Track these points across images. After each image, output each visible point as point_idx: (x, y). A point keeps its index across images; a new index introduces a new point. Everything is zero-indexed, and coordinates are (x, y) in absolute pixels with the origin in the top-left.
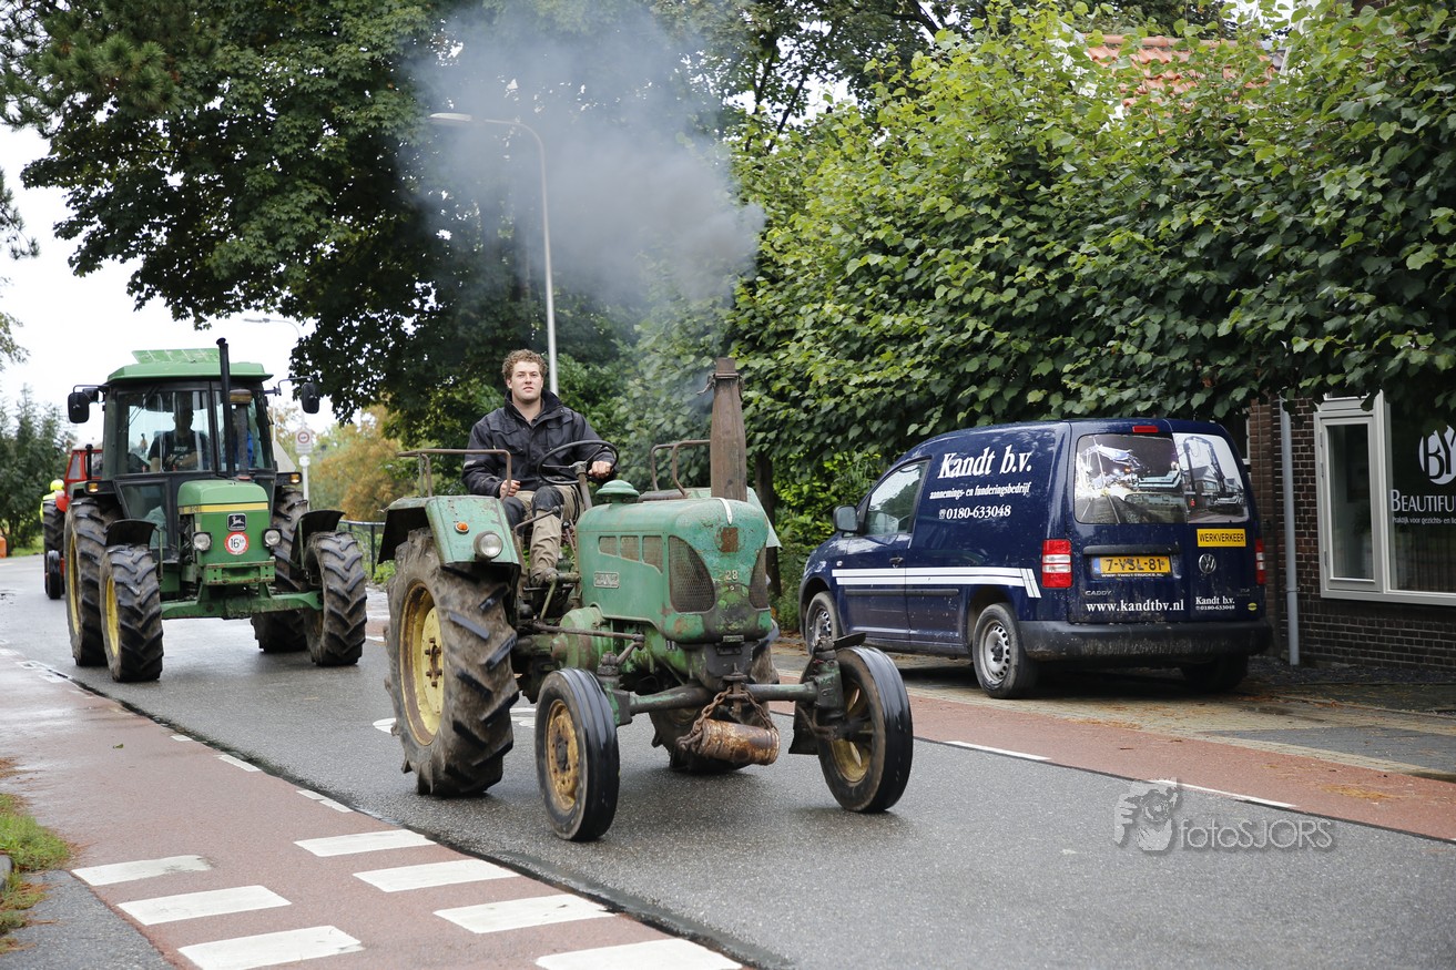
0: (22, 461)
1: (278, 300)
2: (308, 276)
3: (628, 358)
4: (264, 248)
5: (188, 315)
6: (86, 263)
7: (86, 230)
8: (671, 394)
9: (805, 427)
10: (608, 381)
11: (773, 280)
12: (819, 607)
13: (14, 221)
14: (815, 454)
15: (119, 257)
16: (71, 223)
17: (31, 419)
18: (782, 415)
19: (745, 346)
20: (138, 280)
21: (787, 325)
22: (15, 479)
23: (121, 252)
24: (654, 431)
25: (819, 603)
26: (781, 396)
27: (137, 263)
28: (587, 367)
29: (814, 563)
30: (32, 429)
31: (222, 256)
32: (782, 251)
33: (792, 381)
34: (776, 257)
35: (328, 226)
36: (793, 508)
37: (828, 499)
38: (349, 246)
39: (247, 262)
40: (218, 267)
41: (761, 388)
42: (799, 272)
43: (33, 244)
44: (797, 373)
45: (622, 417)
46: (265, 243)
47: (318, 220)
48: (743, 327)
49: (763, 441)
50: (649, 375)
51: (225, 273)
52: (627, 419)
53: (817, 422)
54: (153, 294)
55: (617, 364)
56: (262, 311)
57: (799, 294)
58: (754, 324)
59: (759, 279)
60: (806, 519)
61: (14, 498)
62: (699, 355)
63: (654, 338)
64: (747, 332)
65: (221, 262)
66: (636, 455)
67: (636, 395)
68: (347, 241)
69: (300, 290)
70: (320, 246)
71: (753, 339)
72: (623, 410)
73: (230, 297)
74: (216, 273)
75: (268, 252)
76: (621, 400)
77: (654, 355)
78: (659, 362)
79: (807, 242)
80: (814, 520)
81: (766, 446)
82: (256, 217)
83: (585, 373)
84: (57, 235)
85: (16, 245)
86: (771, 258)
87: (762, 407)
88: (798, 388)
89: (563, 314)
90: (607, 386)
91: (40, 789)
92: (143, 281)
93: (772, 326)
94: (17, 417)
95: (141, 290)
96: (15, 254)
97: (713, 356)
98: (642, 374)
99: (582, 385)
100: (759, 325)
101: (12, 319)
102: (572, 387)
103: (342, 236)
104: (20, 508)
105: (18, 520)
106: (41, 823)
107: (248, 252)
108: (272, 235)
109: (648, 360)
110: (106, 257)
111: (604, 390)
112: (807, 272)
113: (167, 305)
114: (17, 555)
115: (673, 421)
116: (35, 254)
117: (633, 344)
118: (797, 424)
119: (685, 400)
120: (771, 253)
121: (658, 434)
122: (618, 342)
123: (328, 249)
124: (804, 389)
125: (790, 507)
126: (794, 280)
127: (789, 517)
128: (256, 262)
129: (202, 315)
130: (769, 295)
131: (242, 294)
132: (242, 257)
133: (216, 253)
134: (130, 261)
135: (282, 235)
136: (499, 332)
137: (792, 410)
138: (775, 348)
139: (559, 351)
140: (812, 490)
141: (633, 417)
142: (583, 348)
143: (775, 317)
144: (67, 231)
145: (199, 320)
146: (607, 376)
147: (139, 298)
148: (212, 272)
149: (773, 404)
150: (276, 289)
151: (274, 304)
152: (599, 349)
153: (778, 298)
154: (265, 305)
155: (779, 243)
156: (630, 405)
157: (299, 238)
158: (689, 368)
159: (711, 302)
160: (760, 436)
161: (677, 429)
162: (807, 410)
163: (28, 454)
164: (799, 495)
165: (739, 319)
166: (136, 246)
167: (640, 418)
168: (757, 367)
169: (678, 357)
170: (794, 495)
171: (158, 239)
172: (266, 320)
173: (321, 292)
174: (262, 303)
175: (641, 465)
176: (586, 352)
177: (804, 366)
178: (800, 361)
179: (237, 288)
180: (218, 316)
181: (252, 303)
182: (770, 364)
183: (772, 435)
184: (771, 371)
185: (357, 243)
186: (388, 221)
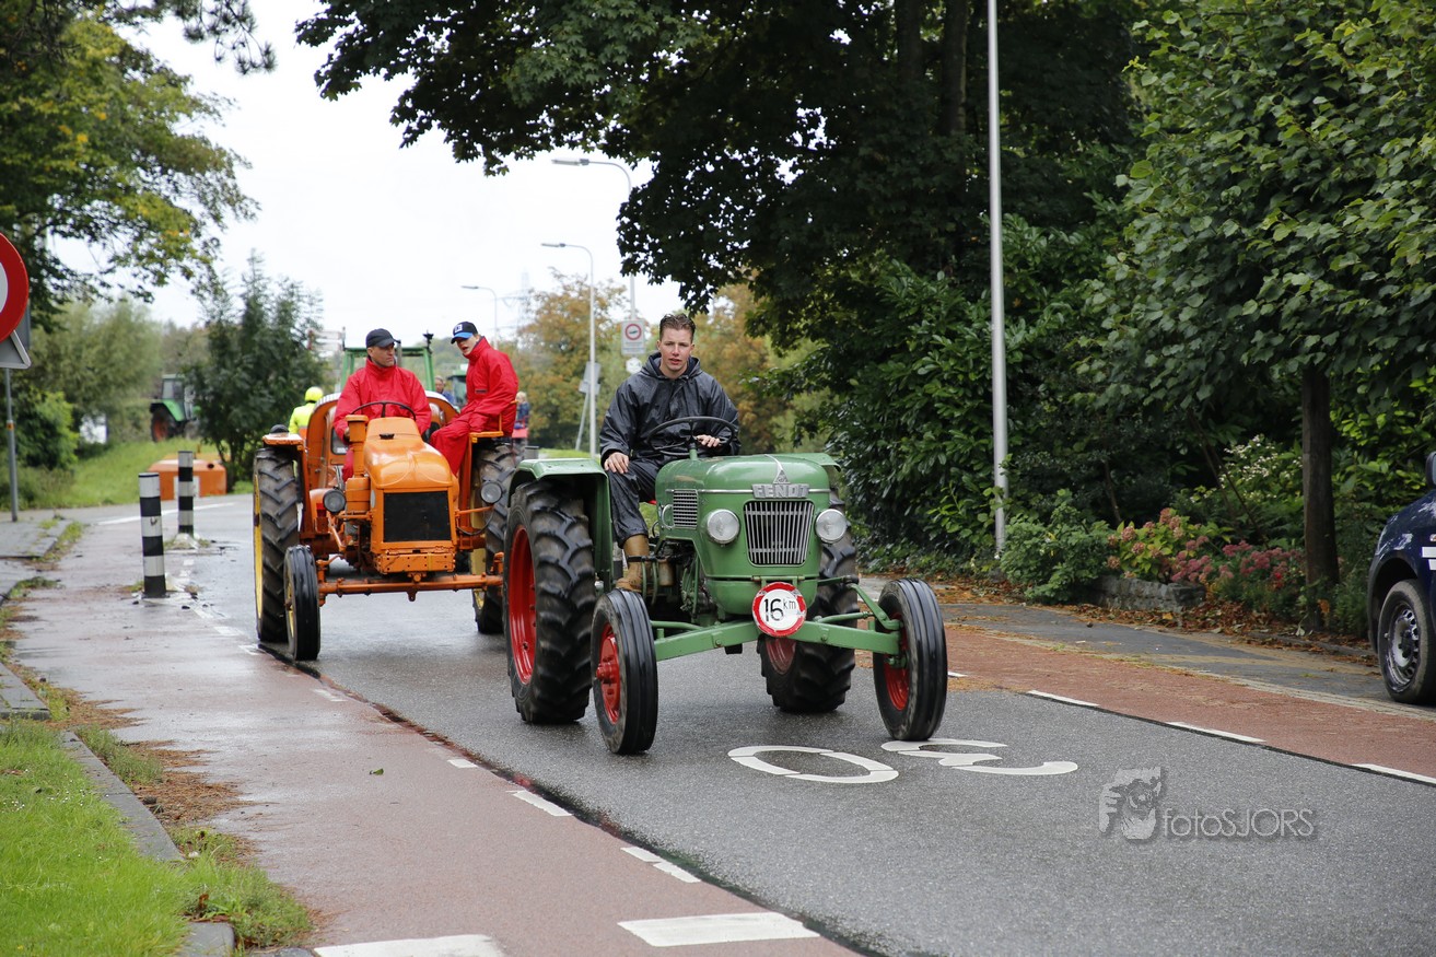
0: (248, 359)
1: (602, 133)
2: (644, 98)
3: (1110, 219)
4: (582, 61)
5: (476, 154)
6: (338, 81)
7: (340, 31)
8: (1175, 275)
9: (1383, 327)
10: (1078, 254)
11: (1340, 101)
12: (1400, 603)
13: (242, 19)
14: (1398, 369)
15: (384, 71)
16: (320, 22)
17: (261, 300)
18: (1347, 308)
19: (1292, 203)
20: (409, 104)
21: (1360, 171)
22: (239, 384)
23: (385, 65)
24: (1144, 331)
25: (1400, 597)
26: (1347, 279)
27: (407, 81)
28: (1046, 235)
29: (1394, 536)
30: (262, 314)
31: (523, 73)
32: (1357, 56)
33: (1364, 257)
34: (1346, 66)
35: (673, 27)
36: (1360, 449)
37: (1416, 436)
38: (704, 55)
39: (558, 79)
40: (518, 88)
41: (1315, 269)
42: (1384, 89)
43: (267, 52)
44: (1373, 244)
45: (1096, 310)
46: (583, 54)
47: (658, 17)
48: (1289, 175)
49: (1315, 348)
50: (1140, 247)
51: (527, 97)
52: (1104, 312)
53: (1403, 319)
54: (429, 126)
55: (1093, 229)
56: (579, 150)
57: (1383, 124)
58: (1307, 169)
59: (1318, 100)
60: (1380, 465)
61: (236, 411)
62: (1219, 218)
63: (1151, 191)
64: (1296, 182)
65: (522, 81)
66: (1117, 366)
67: (1119, 277)
68: (701, 46)
69: (634, 118)
70: (662, 54)
71: (1305, 193)
72: (1099, 299)
73: (535, 128)
74: (515, 98)
75: (587, 66)
76: (1096, 284)
77: (1147, 217)
78: (1156, 227)
79: (1398, 42)
80: (1393, 468)
81: (1321, 356)
82: (572, 15)
83: (1043, 242)
84: (299, 40)
85: (245, 53)
86: (1338, 67)
87: (1315, 297)
88: (1375, 268)
89: (1013, 155)
90: (1077, 262)
91: (272, 829)
92: (417, 106)
93: (1336, 173)
94: (243, 296)
95: (414, 117)
96: (244, 67)
97: (1240, 218)
98: (1129, 245)
99: (1038, 260)
100: (1315, 171)
101: (238, 157)
102: (1023, 264)
103: (692, 41)
104: (245, 425)
105: (243, 441)
106: (274, 878)
107: (558, 67)
108: (594, 41)
109: (1137, 223)
110: (367, 72)
111: (1071, 268)
112: (1394, 90)
113: (447, 140)
114: (241, 491)
115: (1175, 316)
116: (269, 66)
117: (1119, 201)
118: (1371, 323)
119: (1195, 284)
120: (1337, 59)
121: (1152, 334)
122: (1096, 197)
123: (674, 59)
124: (1382, 269)
125: (1355, 447)
126: (1374, 101)
127: (1353, 462)
128: (571, 81)
129: (496, 153)
130: (1331, 126)
131: (551, 124)
132: (550, 75)
133: (516, 69)
134: (398, 76)
135: (608, 41)
136: (917, 181)
137: (1363, 302)
138: (1340, 205)
139: (1005, 209)
140: (1392, 422)
141: (1114, 309)
142: (1041, 205)
143: (1341, 158)
144: (313, 34)
145: (492, 161)
146: (1076, 246)
147: (409, 130)
148: (509, 95)
149: (1331, 293)
150: (599, 117)
151: (596, 139)
152: (1063, 205)
153: (1348, 129)
154: (583, 141)
155: (1351, 44)
156: (1110, 293)
157: (632, 45)
158: (1203, 236)
159: (1240, 135)
160: (1311, 340)
161: (1181, 328)
162: (1387, 301)
163: (256, 349)
164: (1370, 429)
165: (1283, 161)
166: (407, 56)
167: (1125, 311)
168: (1310, 236)
169: (1186, 220)
170: (1362, 429)
171: (438, 45)
172: (585, 162)
173: (662, 122)
174: (580, 136)
175: (1125, 381)
176: (1046, 212)
177: (1386, 233)
178: (1378, 226)
179: (544, 116)
180: (518, 156)
181: (566, 138)
182: (1330, 231)
183: (1330, 340)
184: (1332, 241)
185: (716, 50)
186: (761, 17)
